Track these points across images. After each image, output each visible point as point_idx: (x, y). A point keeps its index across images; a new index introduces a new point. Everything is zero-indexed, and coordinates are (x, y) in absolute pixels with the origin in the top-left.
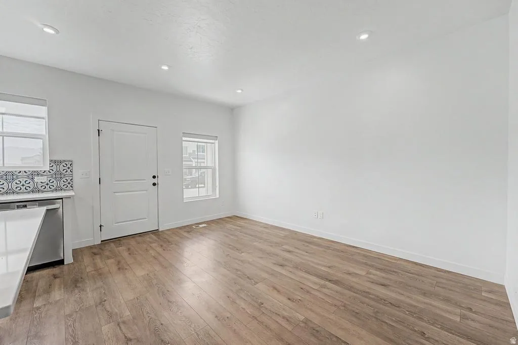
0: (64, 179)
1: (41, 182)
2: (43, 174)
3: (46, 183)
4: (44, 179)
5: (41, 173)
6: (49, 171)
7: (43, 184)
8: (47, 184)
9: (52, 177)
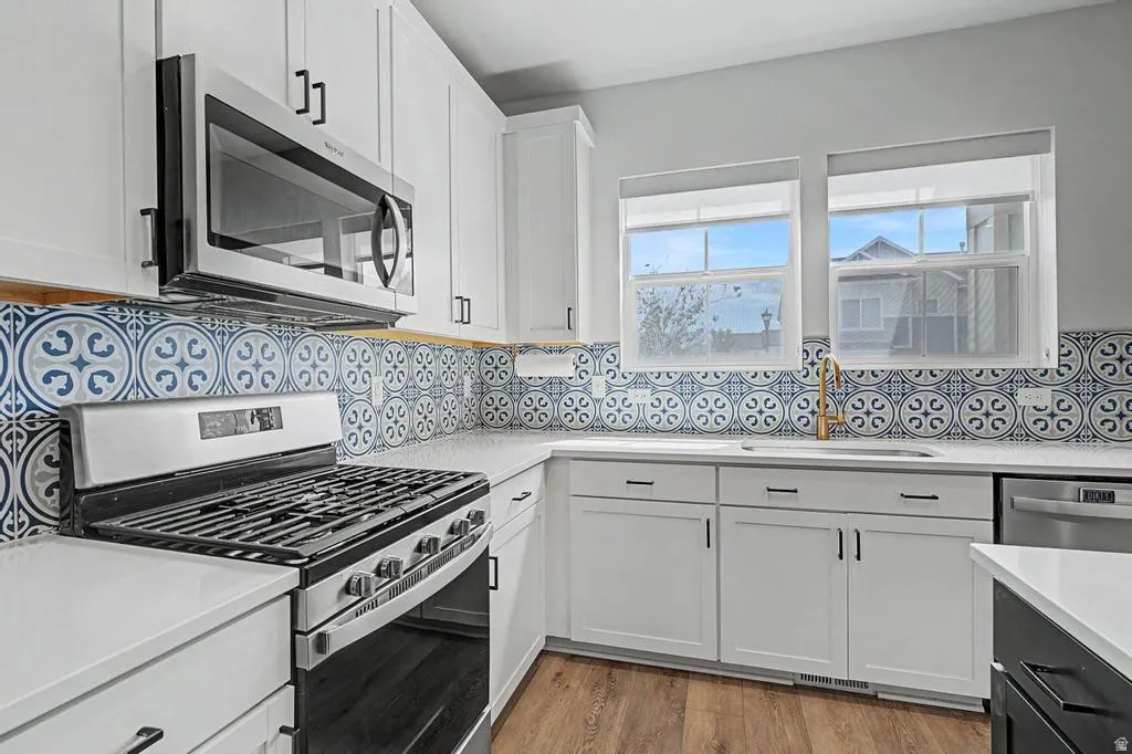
0: (1104, 401)
1: (1035, 407)
2: (1041, 379)
3: (1048, 411)
4: (1043, 397)
5: (1036, 376)
6: (1058, 372)
7: (1040, 415)
8: (1052, 415)
9: (1066, 390)
